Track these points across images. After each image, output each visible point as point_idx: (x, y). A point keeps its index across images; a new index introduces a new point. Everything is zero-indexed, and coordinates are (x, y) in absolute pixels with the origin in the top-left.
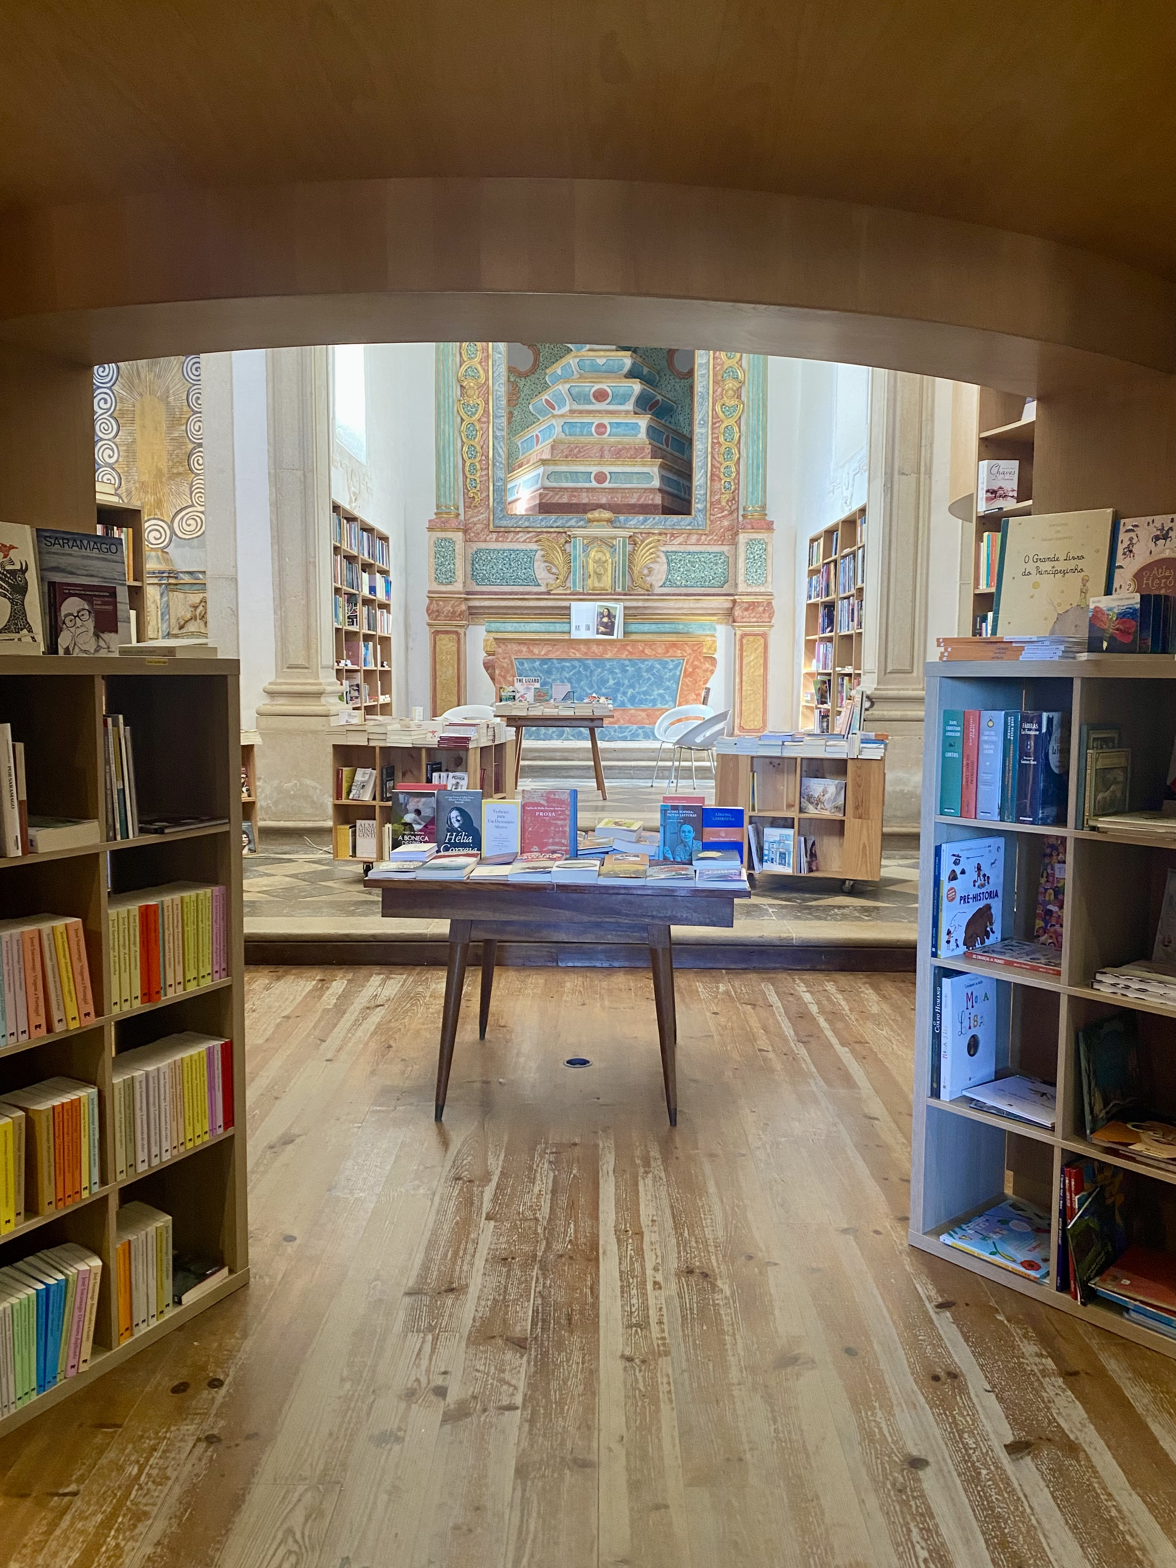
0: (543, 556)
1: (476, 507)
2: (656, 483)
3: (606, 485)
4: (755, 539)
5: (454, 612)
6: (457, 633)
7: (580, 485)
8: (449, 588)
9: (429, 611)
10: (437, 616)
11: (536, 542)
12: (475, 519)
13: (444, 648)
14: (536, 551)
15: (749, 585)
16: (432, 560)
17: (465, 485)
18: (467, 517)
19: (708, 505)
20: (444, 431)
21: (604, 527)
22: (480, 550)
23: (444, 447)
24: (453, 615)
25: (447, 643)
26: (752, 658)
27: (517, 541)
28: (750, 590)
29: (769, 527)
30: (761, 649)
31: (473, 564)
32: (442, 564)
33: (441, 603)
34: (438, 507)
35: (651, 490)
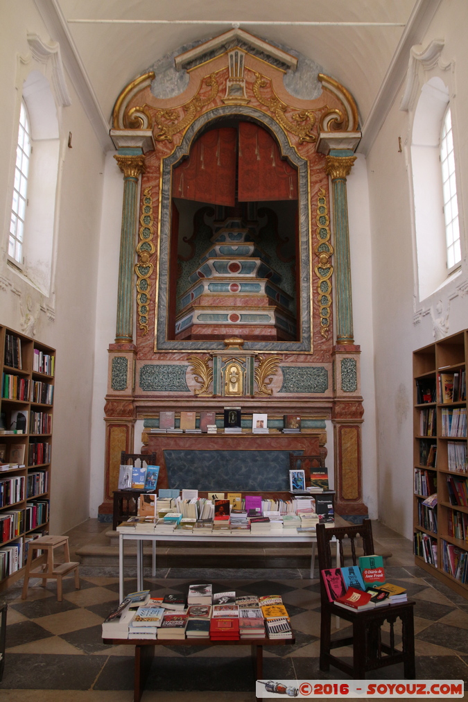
0: (192, 370)
1: (145, 335)
2: (273, 321)
3: (238, 322)
4: (347, 359)
5: (124, 411)
6: (126, 426)
7: (220, 322)
8: (122, 393)
9: (106, 410)
10: (112, 414)
11: (187, 359)
12: (143, 344)
13: (116, 437)
14: (187, 366)
15: (345, 392)
16: (110, 373)
17: (138, 321)
18: (139, 343)
19: (312, 335)
20: (124, 284)
21: (236, 349)
22: (146, 366)
23: (123, 294)
24: (123, 413)
25: (118, 434)
26: (349, 445)
27: (174, 360)
28: (345, 394)
29: (357, 350)
30: (355, 438)
31: (141, 376)
32: (117, 375)
33: (115, 404)
34: (117, 335)
35: (270, 326)
